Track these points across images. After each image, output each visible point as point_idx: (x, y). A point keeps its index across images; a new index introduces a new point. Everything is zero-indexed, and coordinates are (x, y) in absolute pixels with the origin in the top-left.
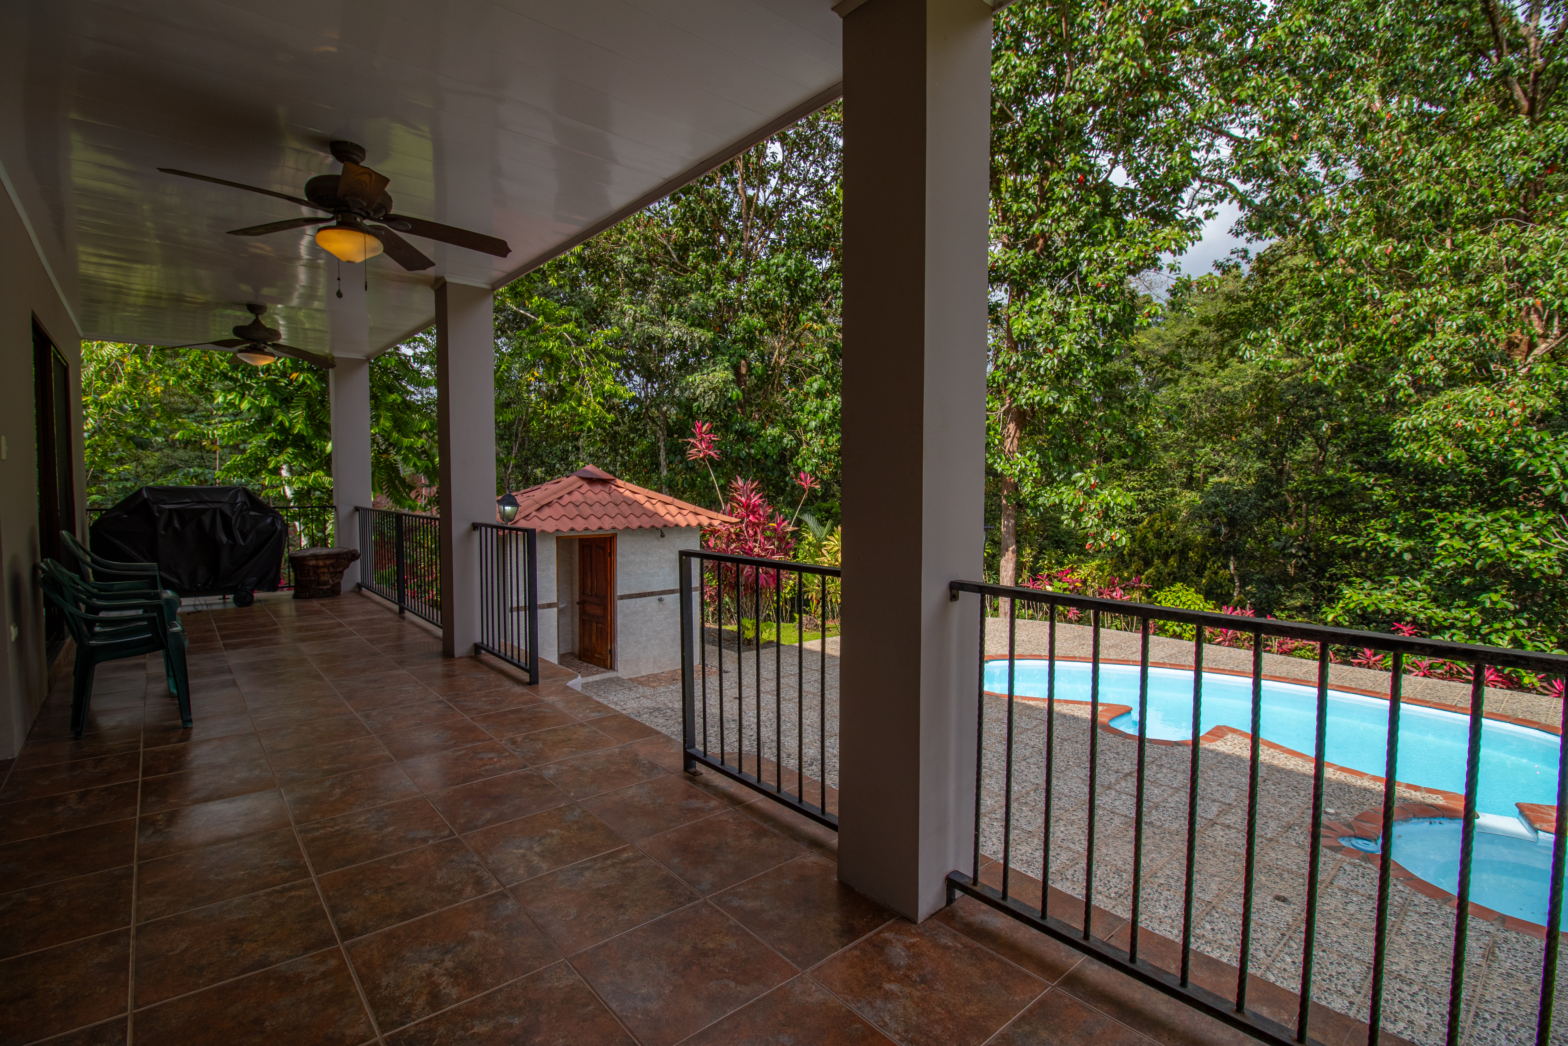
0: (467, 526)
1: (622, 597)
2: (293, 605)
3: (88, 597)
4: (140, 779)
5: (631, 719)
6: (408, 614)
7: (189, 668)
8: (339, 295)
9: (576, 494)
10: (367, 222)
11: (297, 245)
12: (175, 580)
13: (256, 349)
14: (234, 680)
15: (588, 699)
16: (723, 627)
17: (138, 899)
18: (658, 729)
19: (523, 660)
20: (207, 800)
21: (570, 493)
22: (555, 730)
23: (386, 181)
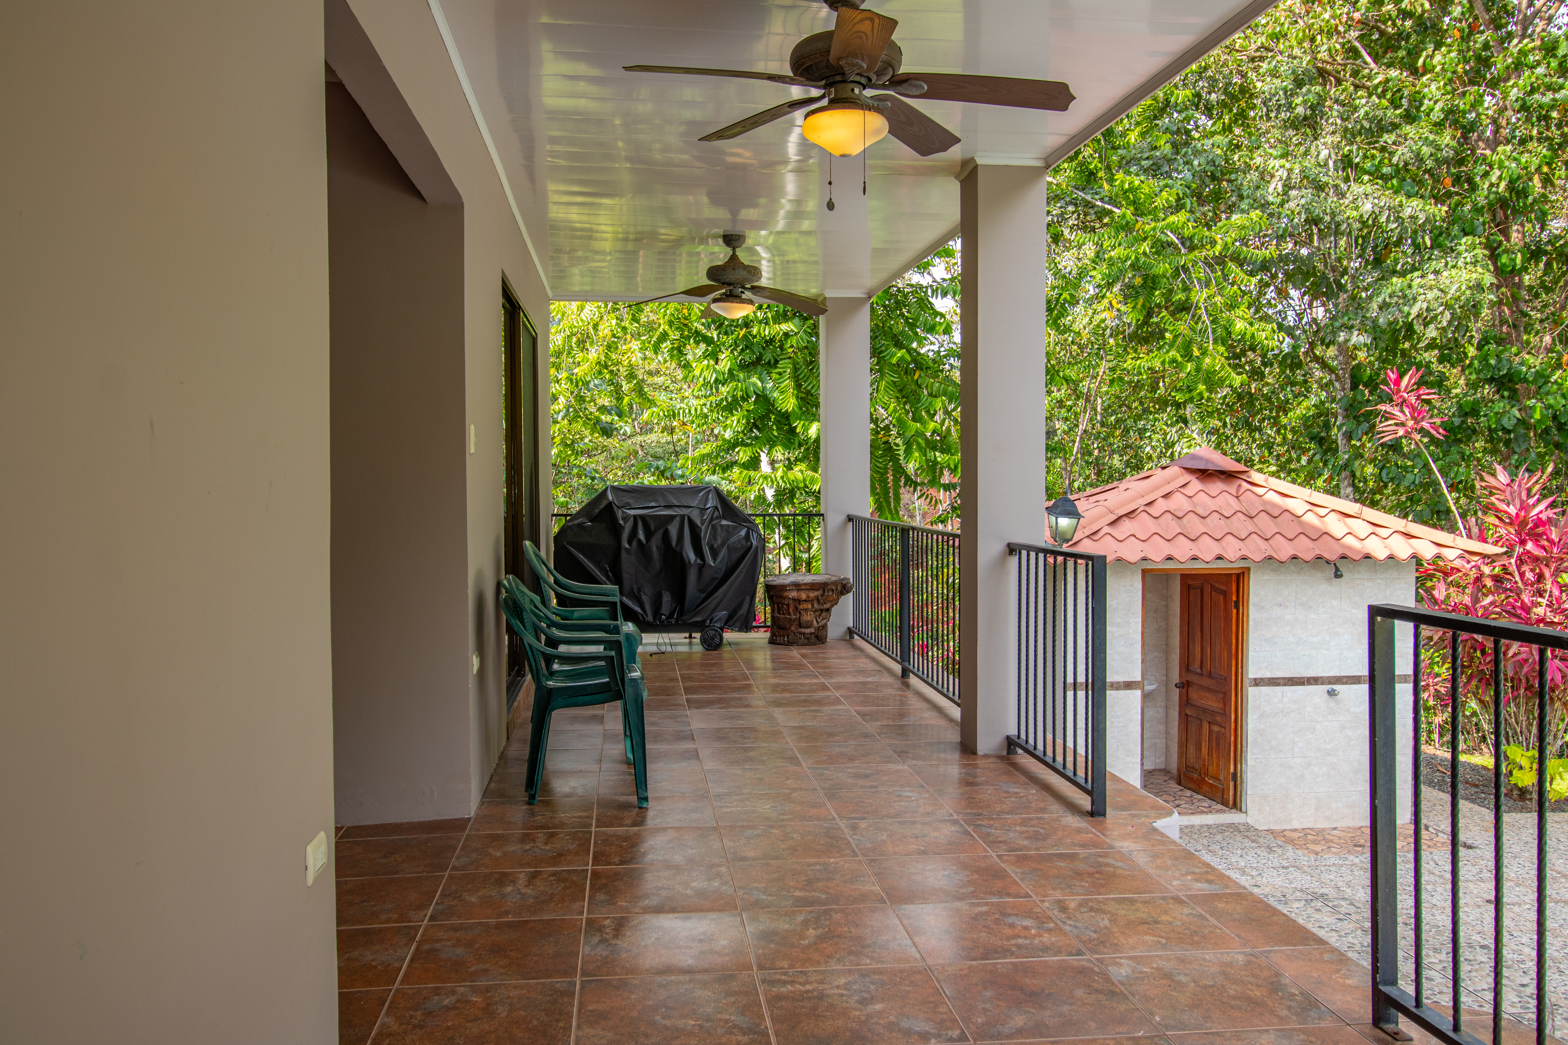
0: (999, 547)
1: (1257, 682)
2: (768, 653)
3: (548, 626)
4: (590, 867)
5: (1268, 906)
6: (913, 680)
7: (647, 728)
8: (831, 206)
9: (1178, 495)
10: (869, 93)
11: (784, 142)
12: (638, 609)
13: (731, 297)
14: (696, 750)
15: (1189, 856)
16: (1463, 758)
17: (579, 1027)
18: (1321, 933)
19: (1081, 773)
20: (659, 910)
21: (1166, 496)
22: (1132, 901)
23: (892, 24)
